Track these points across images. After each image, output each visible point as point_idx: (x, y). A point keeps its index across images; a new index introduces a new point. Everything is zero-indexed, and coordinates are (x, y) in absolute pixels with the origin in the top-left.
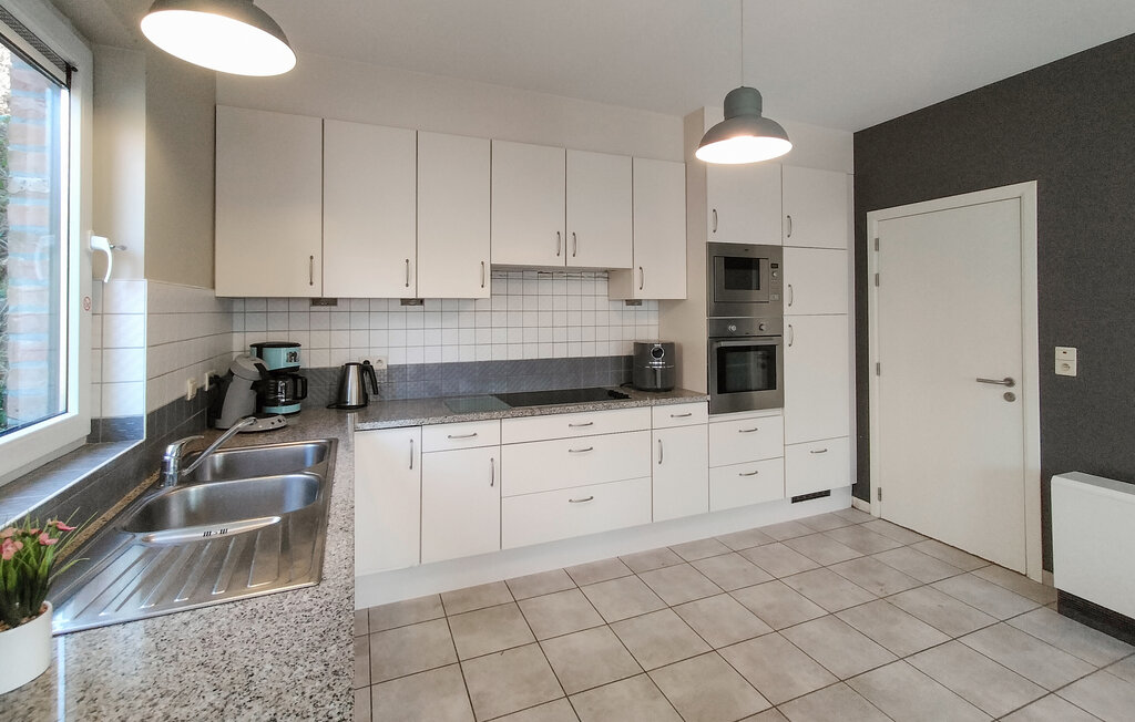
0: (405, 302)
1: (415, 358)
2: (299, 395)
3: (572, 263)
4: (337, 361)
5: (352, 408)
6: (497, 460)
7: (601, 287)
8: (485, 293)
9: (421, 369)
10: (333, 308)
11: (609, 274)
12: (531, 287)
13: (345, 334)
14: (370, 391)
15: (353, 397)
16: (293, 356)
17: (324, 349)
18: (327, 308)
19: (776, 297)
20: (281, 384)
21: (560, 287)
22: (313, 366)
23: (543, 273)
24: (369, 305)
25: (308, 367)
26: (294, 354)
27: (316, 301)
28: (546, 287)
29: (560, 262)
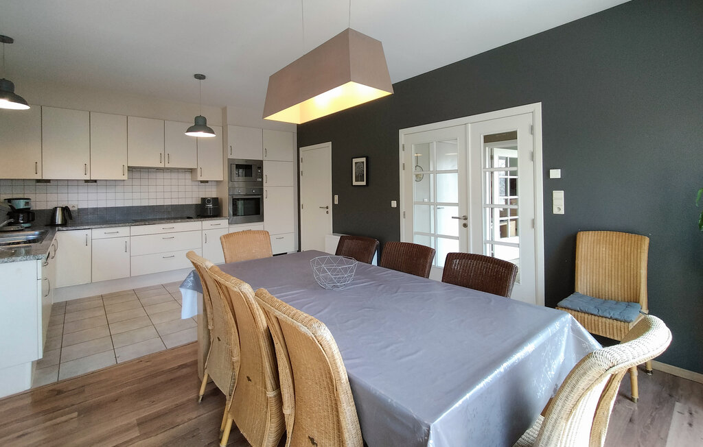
0: (86, 181)
1: (92, 205)
2: (31, 219)
3: (167, 166)
4: (50, 206)
5: (58, 225)
6: (128, 242)
7: (188, 176)
8: (125, 177)
9: (95, 210)
10: (48, 184)
11: (192, 171)
12: (152, 175)
13: (56, 195)
14: (67, 218)
15: (59, 220)
16: (27, 203)
17: (42, 201)
18: (45, 184)
19: (260, 180)
20: (21, 215)
21: (167, 175)
22: (38, 209)
23: (158, 169)
24: (68, 183)
25: (34, 209)
26: (28, 203)
27: (38, 181)
28: (160, 175)
29: (162, 166)
